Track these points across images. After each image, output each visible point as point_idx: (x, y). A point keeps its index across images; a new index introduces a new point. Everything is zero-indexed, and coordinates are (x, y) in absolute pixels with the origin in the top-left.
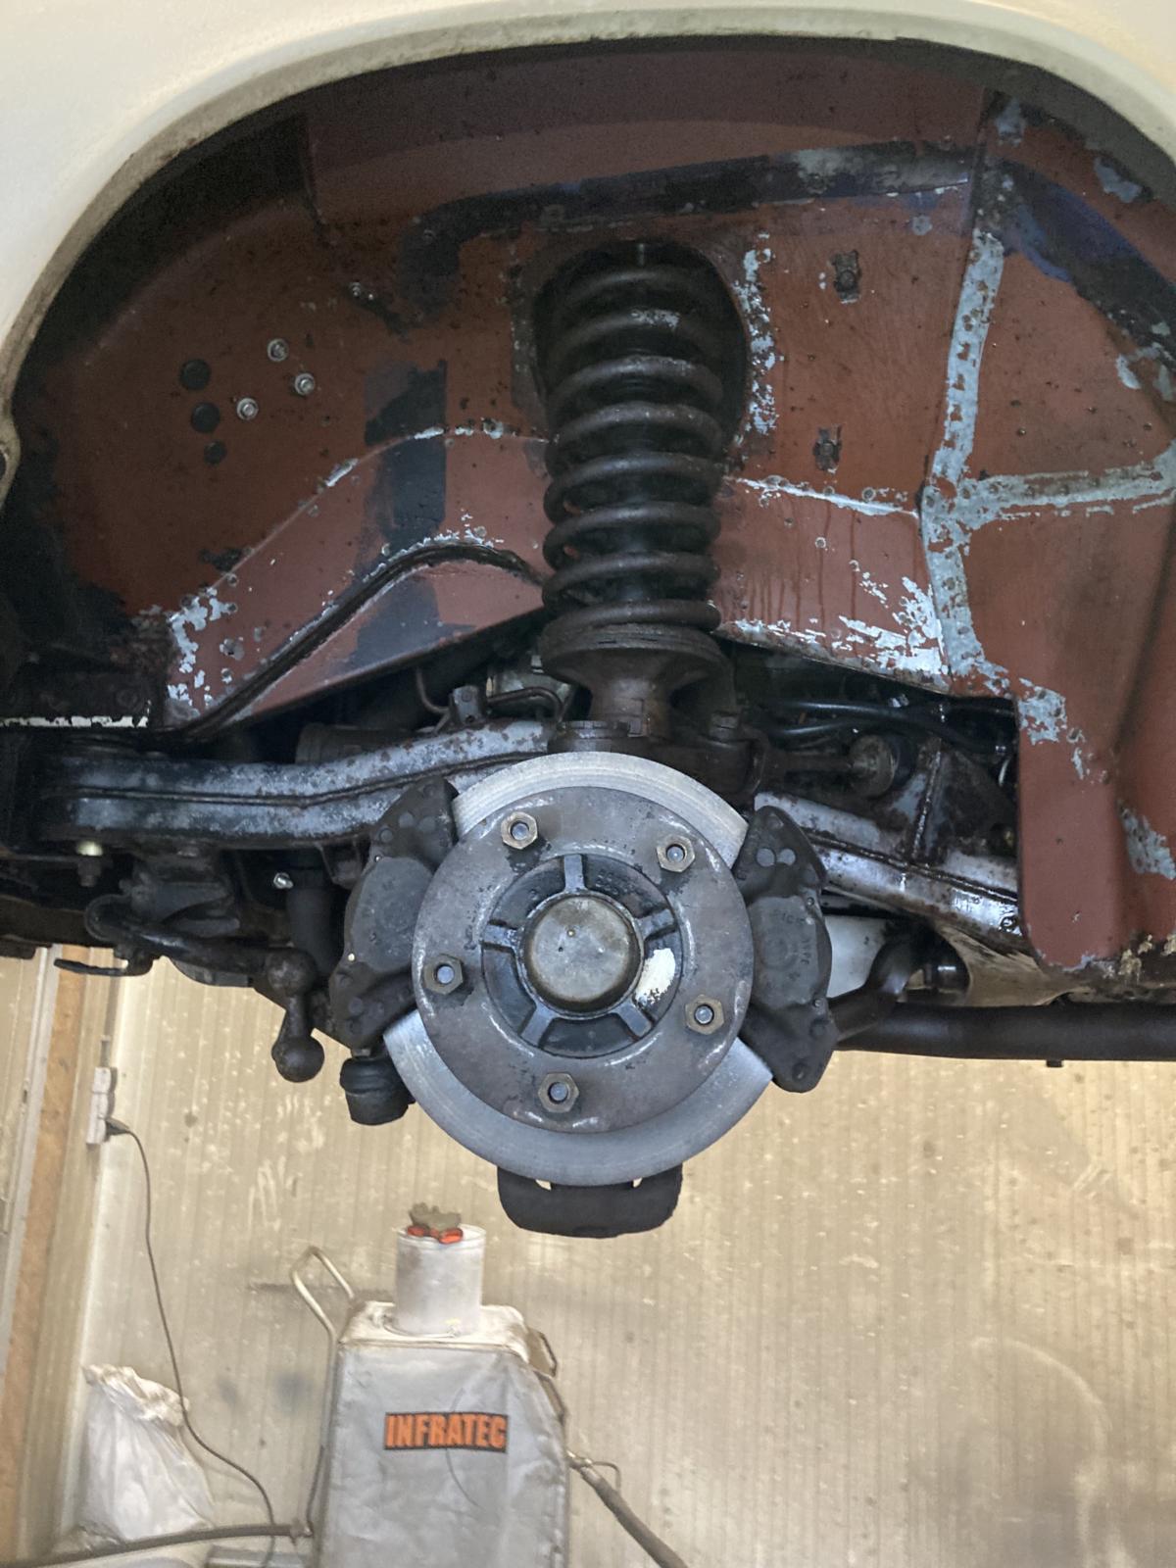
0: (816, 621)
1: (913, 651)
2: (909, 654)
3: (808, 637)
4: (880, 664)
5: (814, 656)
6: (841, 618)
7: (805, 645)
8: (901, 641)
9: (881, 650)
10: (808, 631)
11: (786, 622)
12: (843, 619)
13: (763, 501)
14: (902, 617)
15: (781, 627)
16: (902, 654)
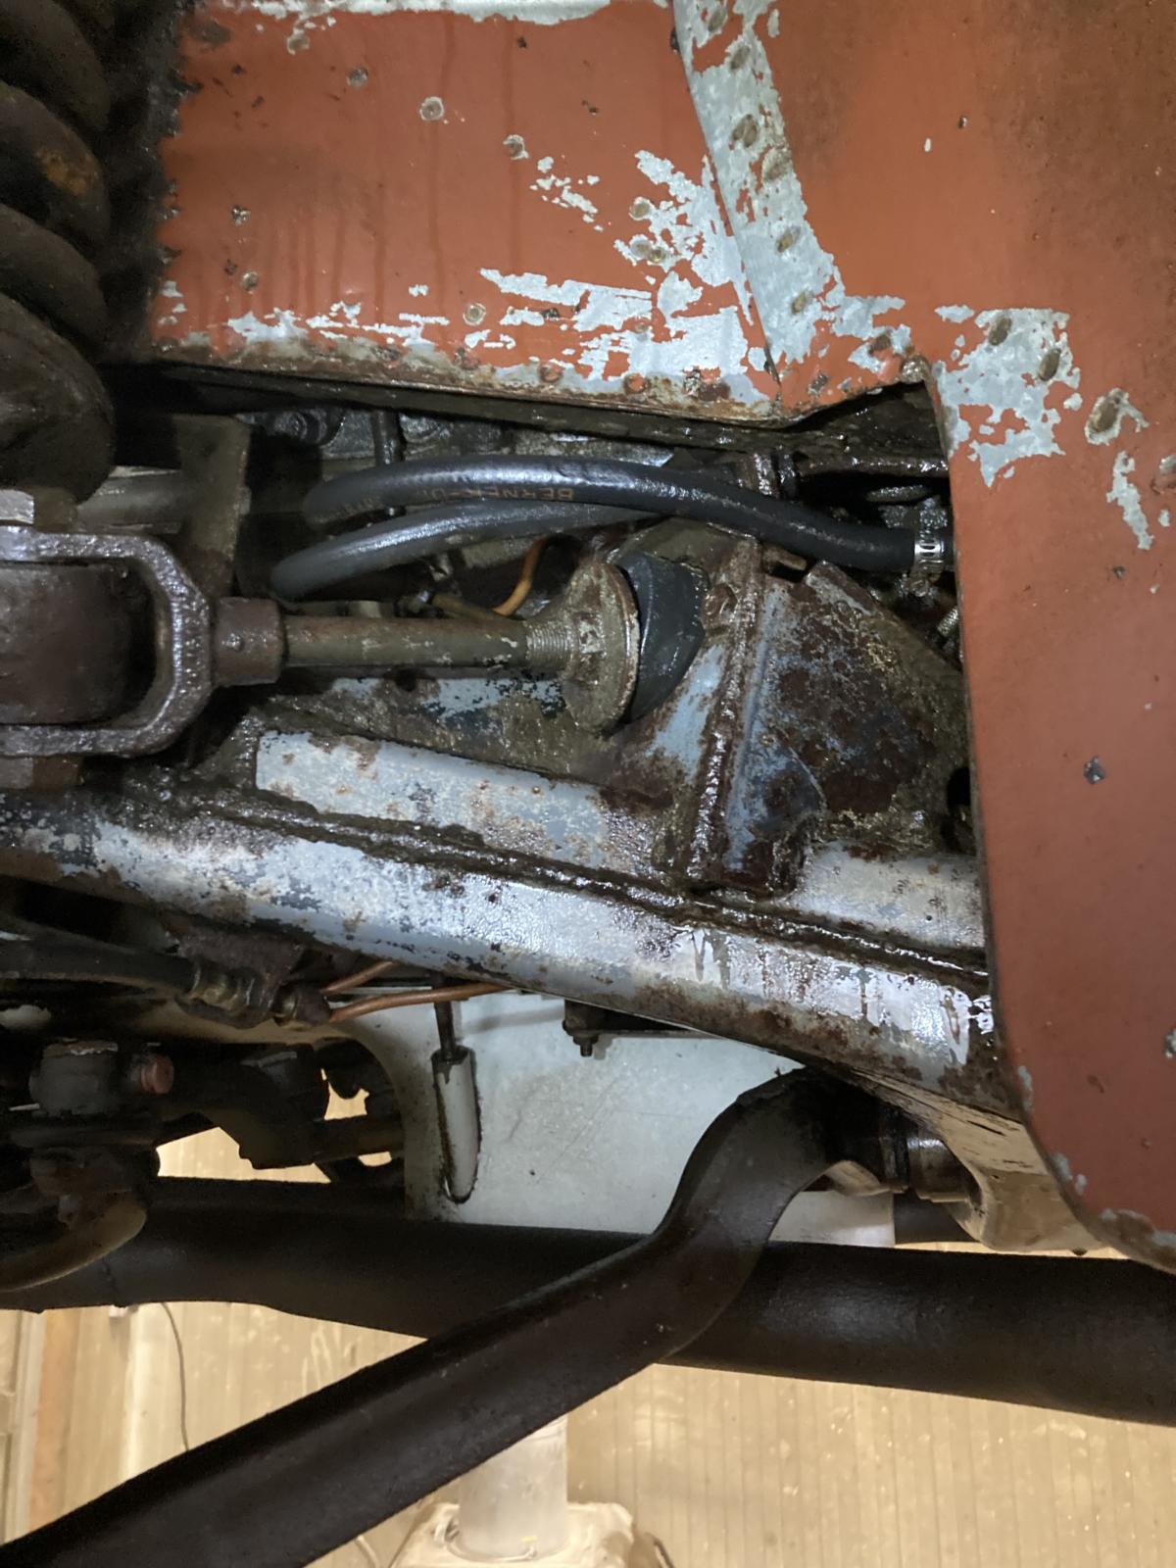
0: (423, 290)
1: (673, 326)
2: (662, 335)
3: (402, 332)
4: (586, 371)
5: (420, 374)
6: (484, 272)
7: (397, 353)
8: (637, 304)
9: (588, 336)
10: (403, 317)
11: (350, 305)
12: (492, 275)
13: (296, 44)
14: (641, 248)
15: (340, 316)
16: (643, 339)
